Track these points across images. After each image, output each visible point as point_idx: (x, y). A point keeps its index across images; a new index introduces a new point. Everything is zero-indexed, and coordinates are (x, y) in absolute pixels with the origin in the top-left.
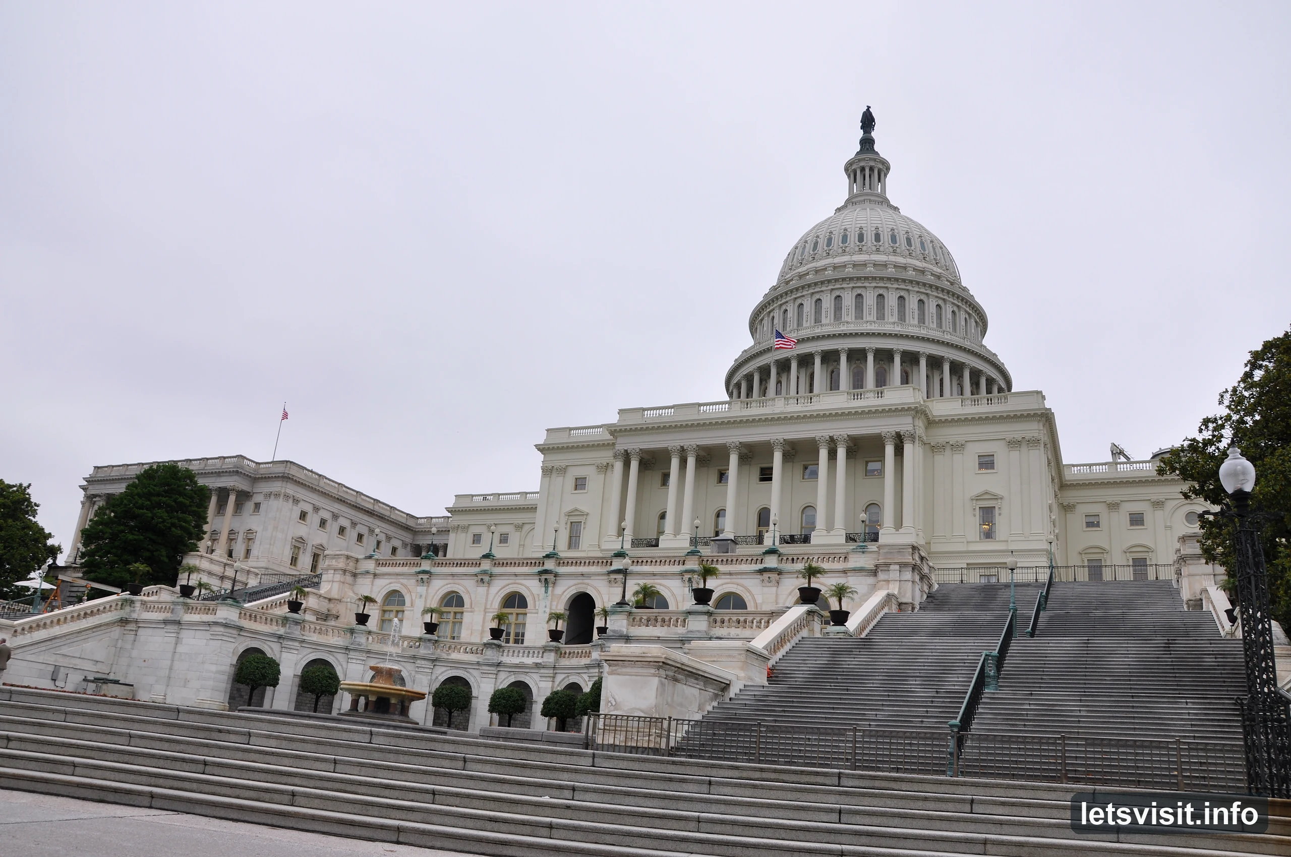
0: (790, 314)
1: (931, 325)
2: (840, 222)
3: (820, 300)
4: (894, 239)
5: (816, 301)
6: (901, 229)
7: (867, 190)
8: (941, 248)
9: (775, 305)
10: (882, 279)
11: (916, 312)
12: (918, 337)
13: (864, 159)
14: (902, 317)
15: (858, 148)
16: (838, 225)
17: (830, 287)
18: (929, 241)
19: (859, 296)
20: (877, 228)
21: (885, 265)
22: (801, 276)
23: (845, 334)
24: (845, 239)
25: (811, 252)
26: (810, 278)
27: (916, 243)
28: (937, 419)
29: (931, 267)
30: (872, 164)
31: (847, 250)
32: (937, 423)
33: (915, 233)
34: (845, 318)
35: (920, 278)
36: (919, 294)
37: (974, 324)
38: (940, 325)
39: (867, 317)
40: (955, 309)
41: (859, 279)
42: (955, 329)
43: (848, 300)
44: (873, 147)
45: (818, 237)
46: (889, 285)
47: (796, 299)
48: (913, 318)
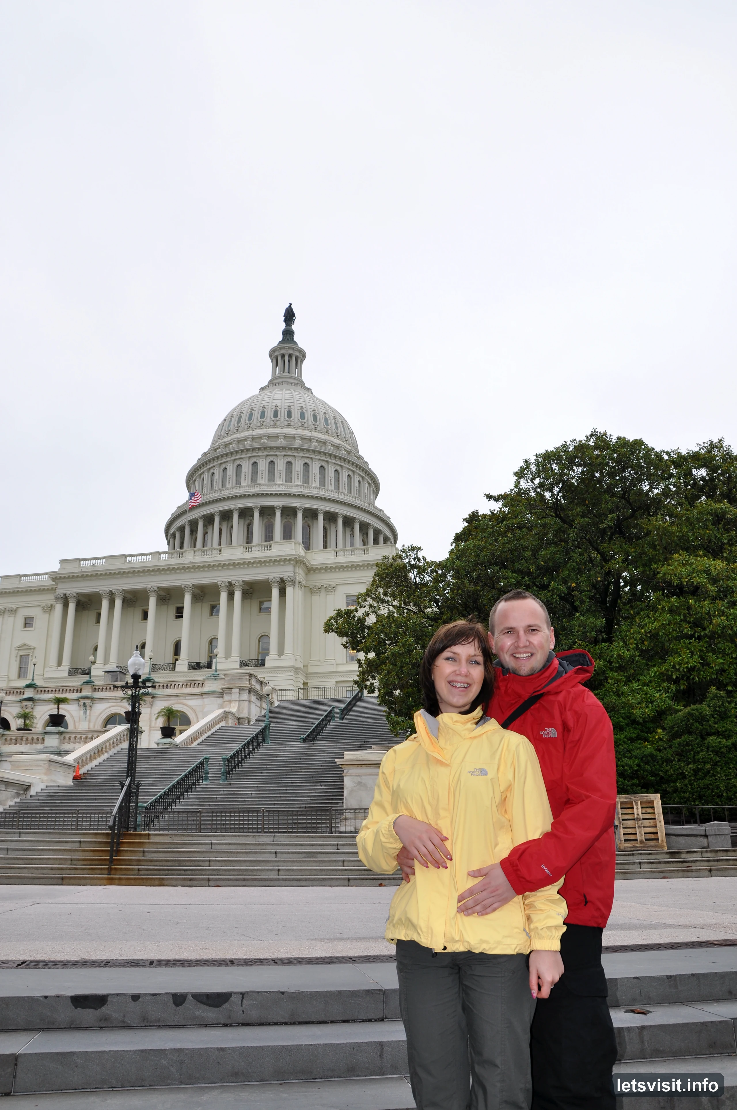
0: (216, 477)
1: (330, 488)
2: (259, 401)
3: (240, 465)
4: (302, 415)
5: (237, 467)
6: (309, 407)
7: (286, 374)
8: (342, 423)
9: (205, 469)
10: (290, 449)
11: (318, 476)
12: (317, 497)
13: (284, 348)
14: (306, 480)
15: (280, 338)
16: (258, 403)
17: (249, 455)
18: (332, 418)
19: (272, 462)
20: (289, 406)
21: (293, 437)
22: (226, 445)
23: (258, 495)
24: (263, 414)
25: (236, 425)
26: (233, 447)
27: (321, 419)
28: (314, 567)
29: (332, 439)
30: (291, 352)
31: (264, 424)
32: (315, 570)
33: (321, 411)
34: (260, 481)
35: (323, 449)
36: (320, 462)
37: (366, 485)
38: (337, 487)
39: (278, 481)
40: (351, 473)
41: (271, 448)
42: (350, 491)
43: (263, 466)
44: (293, 338)
45: (242, 412)
46: (296, 454)
47: (221, 464)
48: (315, 481)
